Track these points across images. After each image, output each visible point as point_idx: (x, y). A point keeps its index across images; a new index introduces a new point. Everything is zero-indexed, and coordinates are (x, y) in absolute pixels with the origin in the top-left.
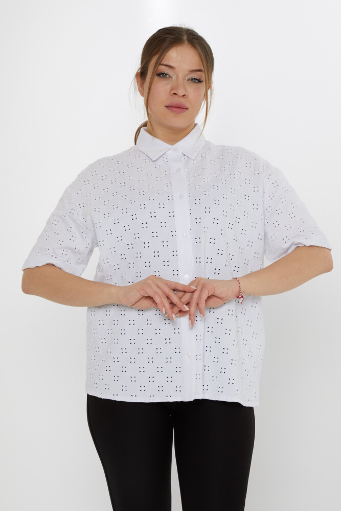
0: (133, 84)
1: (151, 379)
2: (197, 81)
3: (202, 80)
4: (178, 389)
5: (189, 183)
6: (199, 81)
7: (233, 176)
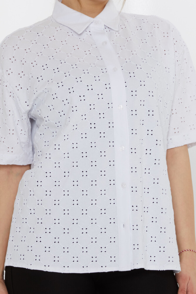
1: (85, 249)
4: (113, 259)
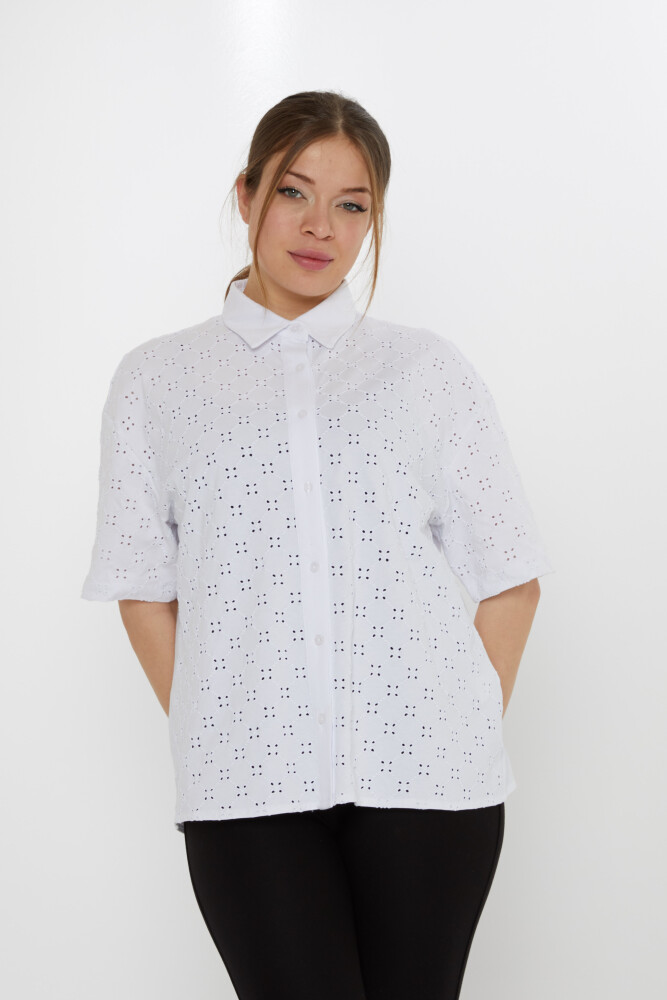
0: (230, 199)
2: (354, 209)
3: (365, 207)
5: (318, 391)
6: (360, 209)
7: (407, 377)
